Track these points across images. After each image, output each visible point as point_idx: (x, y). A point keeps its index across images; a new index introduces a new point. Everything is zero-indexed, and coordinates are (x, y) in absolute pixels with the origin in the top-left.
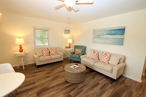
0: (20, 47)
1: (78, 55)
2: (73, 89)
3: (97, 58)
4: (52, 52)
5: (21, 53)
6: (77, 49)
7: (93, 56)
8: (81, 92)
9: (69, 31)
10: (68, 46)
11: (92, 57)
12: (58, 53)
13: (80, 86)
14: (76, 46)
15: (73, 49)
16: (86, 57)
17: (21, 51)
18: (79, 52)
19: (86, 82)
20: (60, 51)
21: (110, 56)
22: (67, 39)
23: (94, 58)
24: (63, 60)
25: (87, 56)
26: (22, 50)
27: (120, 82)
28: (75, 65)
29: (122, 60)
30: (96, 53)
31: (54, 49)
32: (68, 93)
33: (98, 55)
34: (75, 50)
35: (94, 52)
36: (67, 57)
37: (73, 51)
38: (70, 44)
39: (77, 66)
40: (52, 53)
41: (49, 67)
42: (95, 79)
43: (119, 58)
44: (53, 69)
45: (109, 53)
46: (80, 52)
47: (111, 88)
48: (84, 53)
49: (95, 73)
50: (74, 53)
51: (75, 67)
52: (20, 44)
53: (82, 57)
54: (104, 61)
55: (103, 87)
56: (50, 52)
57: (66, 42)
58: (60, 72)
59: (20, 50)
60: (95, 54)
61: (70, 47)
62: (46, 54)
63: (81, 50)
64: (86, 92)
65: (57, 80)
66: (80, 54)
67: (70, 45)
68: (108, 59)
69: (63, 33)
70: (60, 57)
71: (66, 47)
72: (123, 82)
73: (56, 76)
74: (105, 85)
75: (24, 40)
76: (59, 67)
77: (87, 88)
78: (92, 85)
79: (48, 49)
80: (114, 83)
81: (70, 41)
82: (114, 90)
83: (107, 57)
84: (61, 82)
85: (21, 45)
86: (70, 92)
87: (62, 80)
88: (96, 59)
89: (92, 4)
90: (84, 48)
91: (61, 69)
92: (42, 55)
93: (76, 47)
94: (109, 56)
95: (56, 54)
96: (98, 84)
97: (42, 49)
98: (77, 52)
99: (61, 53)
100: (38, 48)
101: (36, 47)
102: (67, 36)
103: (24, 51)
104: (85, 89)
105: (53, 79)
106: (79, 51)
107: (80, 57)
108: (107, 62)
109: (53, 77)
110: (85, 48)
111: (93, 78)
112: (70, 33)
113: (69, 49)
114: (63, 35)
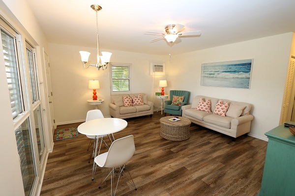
0: (94, 93)
1: (178, 105)
2: (175, 146)
3: (208, 110)
4: (137, 100)
5: (95, 101)
6: (175, 97)
7: (202, 106)
8: (185, 149)
9: (162, 66)
10: (160, 92)
11: (200, 108)
12: (145, 102)
13: (183, 144)
14: (173, 91)
15: (169, 97)
16: (190, 108)
17: (95, 98)
18: (178, 101)
19: (191, 140)
20: (148, 99)
21: (229, 105)
22: (158, 81)
23: (204, 109)
24: (152, 113)
25: (192, 107)
26: (97, 97)
27: (242, 143)
28: (175, 118)
29: (246, 111)
30: (207, 101)
31: (139, 96)
32: (168, 149)
33: (211, 105)
34: (172, 97)
35: (204, 100)
36: (157, 110)
37: (169, 99)
38: (163, 88)
39: (177, 119)
40: (136, 102)
41: (134, 123)
42: (205, 138)
43: (242, 107)
44: (141, 126)
45: (227, 101)
46: (181, 101)
47: (227, 147)
48: (187, 102)
49: (205, 131)
50: (170, 103)
51: (174, 120)
52: (94, 88)
53: (183, 108)
54: (219, 113)
55: (216, 146)
56: (134, 100)
57: (157, 85)
58: (152, 129)
59: (93, 97)
60: (205, 103)
61: (162, 94)
62: (128, 103)
63: (182, 97)
64: (192, 149)
65: (150, 137)
66: (180, 104)
67: (163, 91)
68: (225, 110)
69: (152, 71)
70: (149, 109)
71: (157, 94)
72: (248, 142)
73: (147, 133)
74: (219, 144)
75: (99, 82)
76: (148, 123)
77: (193, 146)
78: (200, 144)
79: (130, 95)
80: (234, 143)
81: (163, 83)
82: (231, 150)
83: (223, 106)
84: (156, 139)
85: (95, 90)
86: (170, 148)
87: (158, 137)
88: (206, 110)
89: (199, 36)
90: (186, 95)
91: (151, 125)
92: (122, 104)
93: (173, 93)
94: (227, 104)
95: (143, 104)
96: (209, 143)
97: (122, 96)
98: (176, 101)
99: (150, 103)
100: (116, 95)
101: (113, 94)
102: (158, 75)
103: (98, 99)
104: (190, 147)
105: (145, 136)
106: (178, 99)
107: (180, 108)
108: (224, 113)
109: (144, 134)
110: (189, 94)
111: (202, 137)
112: (162, 71)
113: (162, 97)
114: (151, 74)
